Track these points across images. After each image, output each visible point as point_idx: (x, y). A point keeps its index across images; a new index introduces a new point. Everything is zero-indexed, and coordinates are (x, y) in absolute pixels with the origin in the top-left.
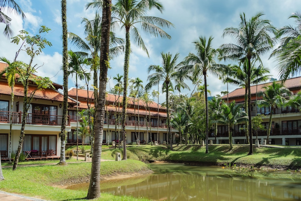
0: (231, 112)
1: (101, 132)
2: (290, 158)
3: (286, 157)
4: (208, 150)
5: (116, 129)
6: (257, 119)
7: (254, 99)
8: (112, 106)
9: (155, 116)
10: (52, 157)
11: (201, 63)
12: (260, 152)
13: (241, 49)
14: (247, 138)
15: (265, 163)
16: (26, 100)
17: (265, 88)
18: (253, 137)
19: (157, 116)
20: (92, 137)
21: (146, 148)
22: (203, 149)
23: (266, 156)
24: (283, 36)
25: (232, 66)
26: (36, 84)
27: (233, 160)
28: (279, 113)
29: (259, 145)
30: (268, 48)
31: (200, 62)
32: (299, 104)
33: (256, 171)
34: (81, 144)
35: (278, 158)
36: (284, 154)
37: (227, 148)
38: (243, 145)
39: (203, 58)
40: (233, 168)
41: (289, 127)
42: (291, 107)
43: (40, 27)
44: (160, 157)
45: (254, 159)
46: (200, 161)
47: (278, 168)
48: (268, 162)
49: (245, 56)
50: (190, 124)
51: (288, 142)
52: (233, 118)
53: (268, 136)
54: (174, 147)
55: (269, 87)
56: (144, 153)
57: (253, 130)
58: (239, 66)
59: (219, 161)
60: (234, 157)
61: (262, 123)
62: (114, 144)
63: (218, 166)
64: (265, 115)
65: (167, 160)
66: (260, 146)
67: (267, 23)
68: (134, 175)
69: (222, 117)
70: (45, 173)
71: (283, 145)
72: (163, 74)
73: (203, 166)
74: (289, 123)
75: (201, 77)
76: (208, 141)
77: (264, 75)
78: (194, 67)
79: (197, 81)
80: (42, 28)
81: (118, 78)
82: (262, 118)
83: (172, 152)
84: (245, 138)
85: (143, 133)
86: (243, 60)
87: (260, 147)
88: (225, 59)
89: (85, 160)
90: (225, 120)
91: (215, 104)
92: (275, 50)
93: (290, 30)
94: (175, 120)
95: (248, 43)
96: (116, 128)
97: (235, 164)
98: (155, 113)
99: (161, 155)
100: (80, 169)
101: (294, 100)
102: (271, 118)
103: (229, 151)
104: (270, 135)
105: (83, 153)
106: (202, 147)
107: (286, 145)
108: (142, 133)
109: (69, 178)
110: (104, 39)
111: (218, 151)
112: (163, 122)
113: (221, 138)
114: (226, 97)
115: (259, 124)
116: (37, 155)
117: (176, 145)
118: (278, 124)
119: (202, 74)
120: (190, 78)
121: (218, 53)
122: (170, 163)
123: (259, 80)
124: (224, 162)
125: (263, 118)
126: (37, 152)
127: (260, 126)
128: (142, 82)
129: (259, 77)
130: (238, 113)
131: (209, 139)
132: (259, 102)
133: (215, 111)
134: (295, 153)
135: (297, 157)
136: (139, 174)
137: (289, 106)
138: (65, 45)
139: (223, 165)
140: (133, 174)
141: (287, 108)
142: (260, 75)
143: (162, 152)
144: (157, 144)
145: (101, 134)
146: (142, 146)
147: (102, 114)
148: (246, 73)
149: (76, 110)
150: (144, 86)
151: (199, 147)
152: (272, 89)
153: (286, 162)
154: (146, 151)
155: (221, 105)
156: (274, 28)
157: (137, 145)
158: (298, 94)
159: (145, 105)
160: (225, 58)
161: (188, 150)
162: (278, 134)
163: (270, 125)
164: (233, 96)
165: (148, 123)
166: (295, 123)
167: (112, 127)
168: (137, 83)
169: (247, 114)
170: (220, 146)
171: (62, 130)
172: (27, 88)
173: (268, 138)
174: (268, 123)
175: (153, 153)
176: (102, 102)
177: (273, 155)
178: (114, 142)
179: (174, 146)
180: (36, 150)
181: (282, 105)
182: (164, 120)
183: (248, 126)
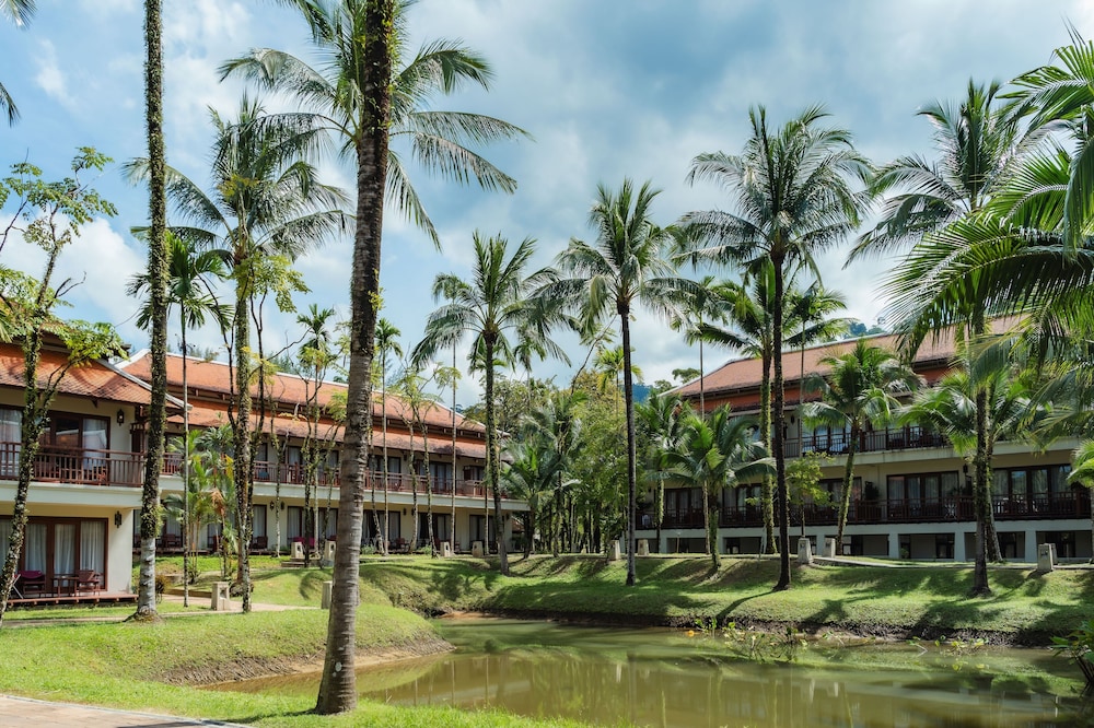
0: (714, 445)
1: (359, 512)
2: (914, 603)
3: (906, 597)
4: (634, 573)
5: (307, 499)
6: (803, 469)
7: (792, 398)
8: (291, 418)
9: (440, 455)
10: (90, 595)
11: (612, 273)
12: (816, 582)
13: (749, 230)
14: (769, 532)
15: (832, 618)
16: (33, 400)
17: (833, 361)
18: (792, 531)
19: (451, 455)
20: (244, 527)
21: (416, 568)
22: (617, 571)
23: (838, 594)
24: (891, 193)
25: (716, 283)
26: (65, 346)
27: (723, 609)
28: (878, 449)
29: (811, 558)
30: (841, 229)
31: (609, 270)
32: (946, 420)
33: (805, 644)
34: (178, 550)
35: (876, 600)
36: (896, 589)
37: (699, 566)
38: (757, 556)
39: (619, 258)
40: (726, 635)
41: (911, 496)
42: (917, 430)
43: (77, 153)
44: (465, 597)
45: (795, 604)
46: (608, 611)
47: (877, 634)
48: (843, 615)
49: (765, 251)
50: (568, 483)
51: (909, 546)
52: (721, 466)
53: (841, 527)
54: (514, 563)
55: (845, 358)
56: (410, 583)
57: (790, 505)
58: (741, 286)
59: (673, 611)
60: (726, 597)
61: (821, 482)
62: (297, 552)
63: (672, 629)
64: (830, 453)
65: (490, 609)
66: (815, 562)
67: (839, 139)
68: (390, 657)
69: (683, 460)
70: (97, 646)
71: (890, 556)
72: (476, 309)
73: (619, 627)
74: (912, 481)
75: (609, 321)
76: (634, 543)
77: (826, 318)
78: (589, 287)
79: (596, 336)
80: (83, 154)
81: (312, 319)
82: (819, 463)
83: (505, 582)
84: (761, 532)
85: (399, 512)
86: (756, 267)
87: (813, 565)
88: (694, 261)
89: (214, 607)
90: (693, 469)
91: (655, 414)
92: (864, 236)
93: (917, 170)
94: (516, 468)
95: (776, 209)
96: (308, 494)
97: (730, 620)
98: (441, 443)
99: (468, 591)
100: (209, 636)
101: (927, 405)
102: (850, 463)
103: (708, 576)
104: (847, 524)
105: (192, 583)
106: (613, 563)
107: (903, 557)
108: (397, 513)
109: (176, 666)
110: (367, 227)
111: (672, 577)
112: (467, 476)
113: (679, 533)
114: (696, 389)
115: (812, 486)
116: (40, 589)
117: (520, 557)
118: (874, 486)
119: (616, 311)
120: (571, 323)
121: (670, 242)
122: (504, 618)
123: (810, 334)
124: (692, 614)
125: (823, 465)
126: (42, 578)
127: (815, 491)
128: (397, 333)
129: (810, 325)
130: (738, 446)
131: (638, 534)
132: (811, 410)
133: (656, 439)
134: (933, 585)
135: (940, 598)
136: (408, 655)
137: (914, 424)
138: (157, 210)
139: (689, 625)
140: (386, 655)
141: (907, 429)
142: (813, 318)
143: (471, 579)
144: (449, 553)
145: (357, 517)
146: (399, 560)
147: (361, 456)
148: (765, 309)
149: (183, 432)
150: (408, 350)
151: (602, 564)
152: (854, 366)
153: (904, 613)
154: (415, 578)
155: (676, 416)
156: (864, 162)
157: (380, 558)
158: (941, 384)
159: (408, 415)
160: (695, 258)
161: (563, 574)
162: (876, 521)
163: (846, 488)
164: (720, 385)
165: (418, 478)
166: (933, 481)
167: (293, 492)
168: (380, 338)
169: (770, 451)
170: (676, 561)
171: (146, 502)
172: (37, 358)
173: (840, 532)
174: (840, 480)
175: (440, 586)
176: (359, 420)
177: (859, 591)
178: (300, 544)
179: (511, 558)
180: (36, 572)
181: (886, 422)
182: (473, 468)
183: (771, 492)
